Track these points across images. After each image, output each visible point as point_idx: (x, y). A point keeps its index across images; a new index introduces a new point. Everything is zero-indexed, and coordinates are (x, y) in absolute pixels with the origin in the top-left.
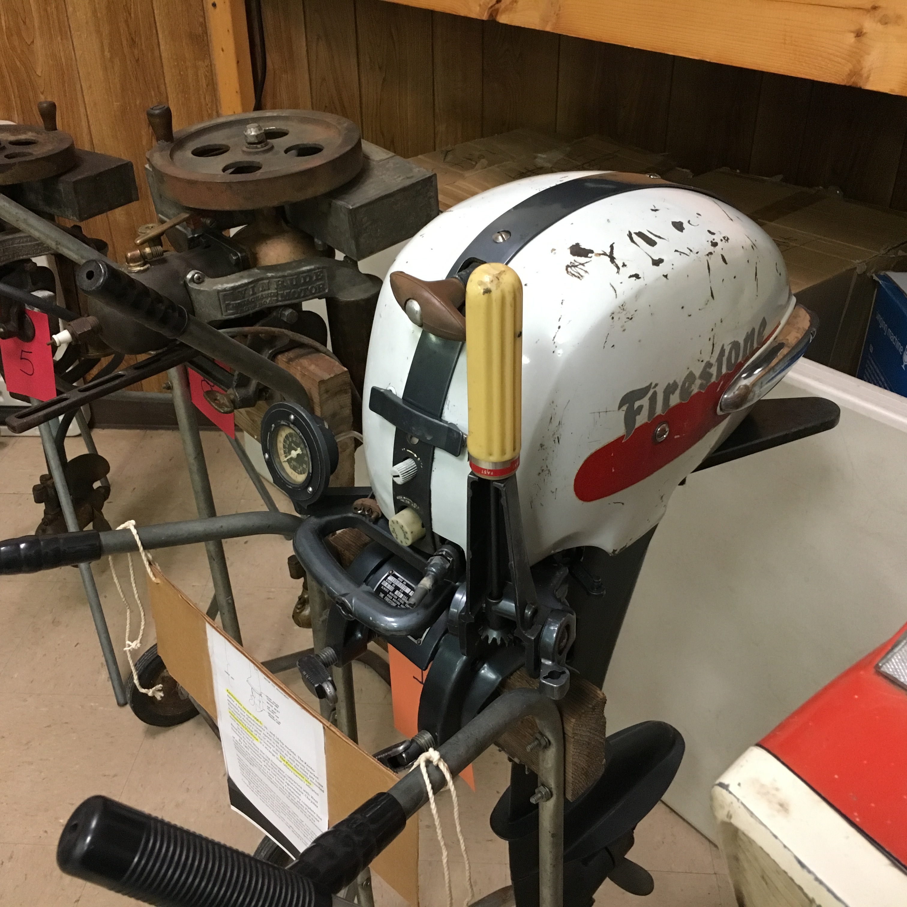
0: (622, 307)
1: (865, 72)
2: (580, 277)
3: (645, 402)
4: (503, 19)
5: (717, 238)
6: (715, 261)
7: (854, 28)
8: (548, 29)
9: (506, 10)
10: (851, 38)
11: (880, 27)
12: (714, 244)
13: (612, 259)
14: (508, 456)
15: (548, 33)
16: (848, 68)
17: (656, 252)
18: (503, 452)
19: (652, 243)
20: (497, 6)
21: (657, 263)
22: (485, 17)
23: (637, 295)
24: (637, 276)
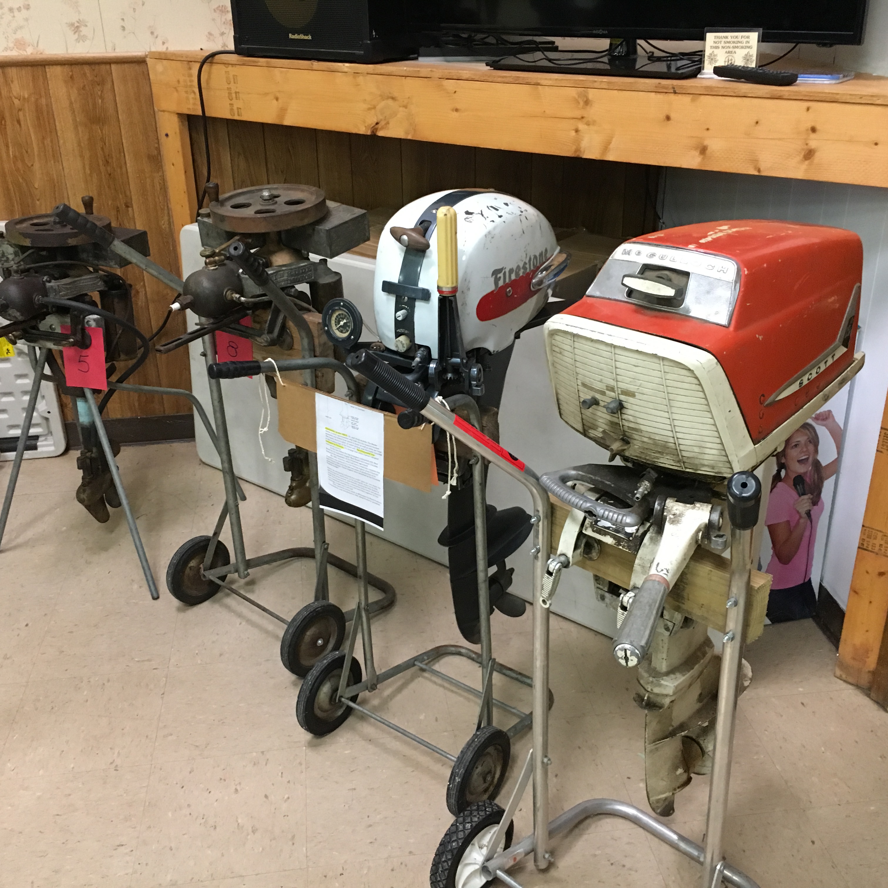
0: (489, 233)
1: (582, 149)
2: (471, 222)
3: (501, 275)
4: (380, 133)
5: (523, 210)
6: (523, 218)
7: (574, 128)
8: (409, 137)
9: (382, 128)
10: (573, 133)
11: (586, 127)
12: (522, 212)
13: (483, 215)
14: (454, 285)
15: (410, 140)
16: (574, 148)
17: (500, 213)
18: (452, 283)
19: (497, 210)
20: (377, 126)
21: (500, 217)
22: (369, 133)
23: (494, 228)
24: (493, 221)
